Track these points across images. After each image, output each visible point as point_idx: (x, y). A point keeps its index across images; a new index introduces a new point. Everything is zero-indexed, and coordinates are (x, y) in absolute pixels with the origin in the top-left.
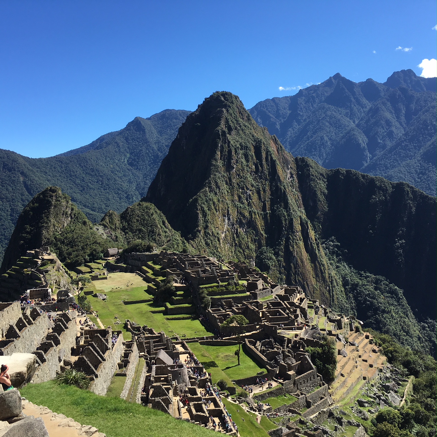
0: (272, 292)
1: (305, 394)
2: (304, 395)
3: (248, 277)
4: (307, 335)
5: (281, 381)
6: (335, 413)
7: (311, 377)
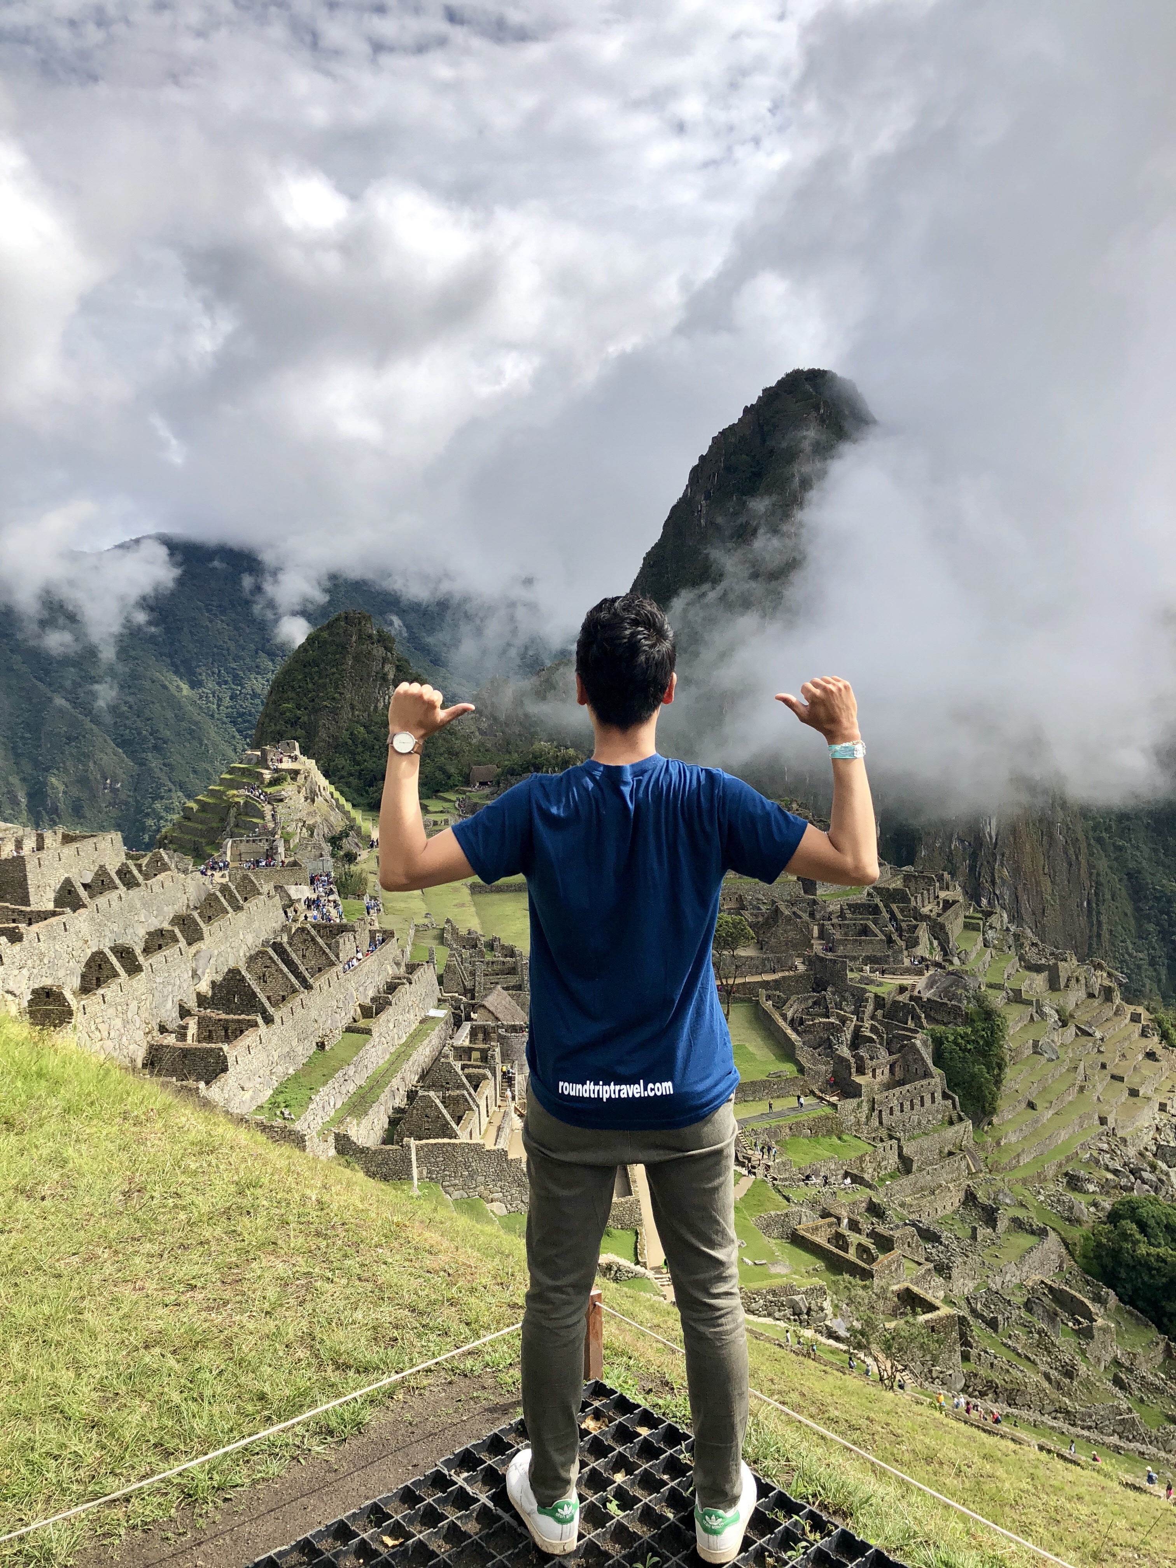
1: (899, 1140)
4: (932, 990)
5: (834, 1099)
6: (980, 1194)
7: (922, 1097)
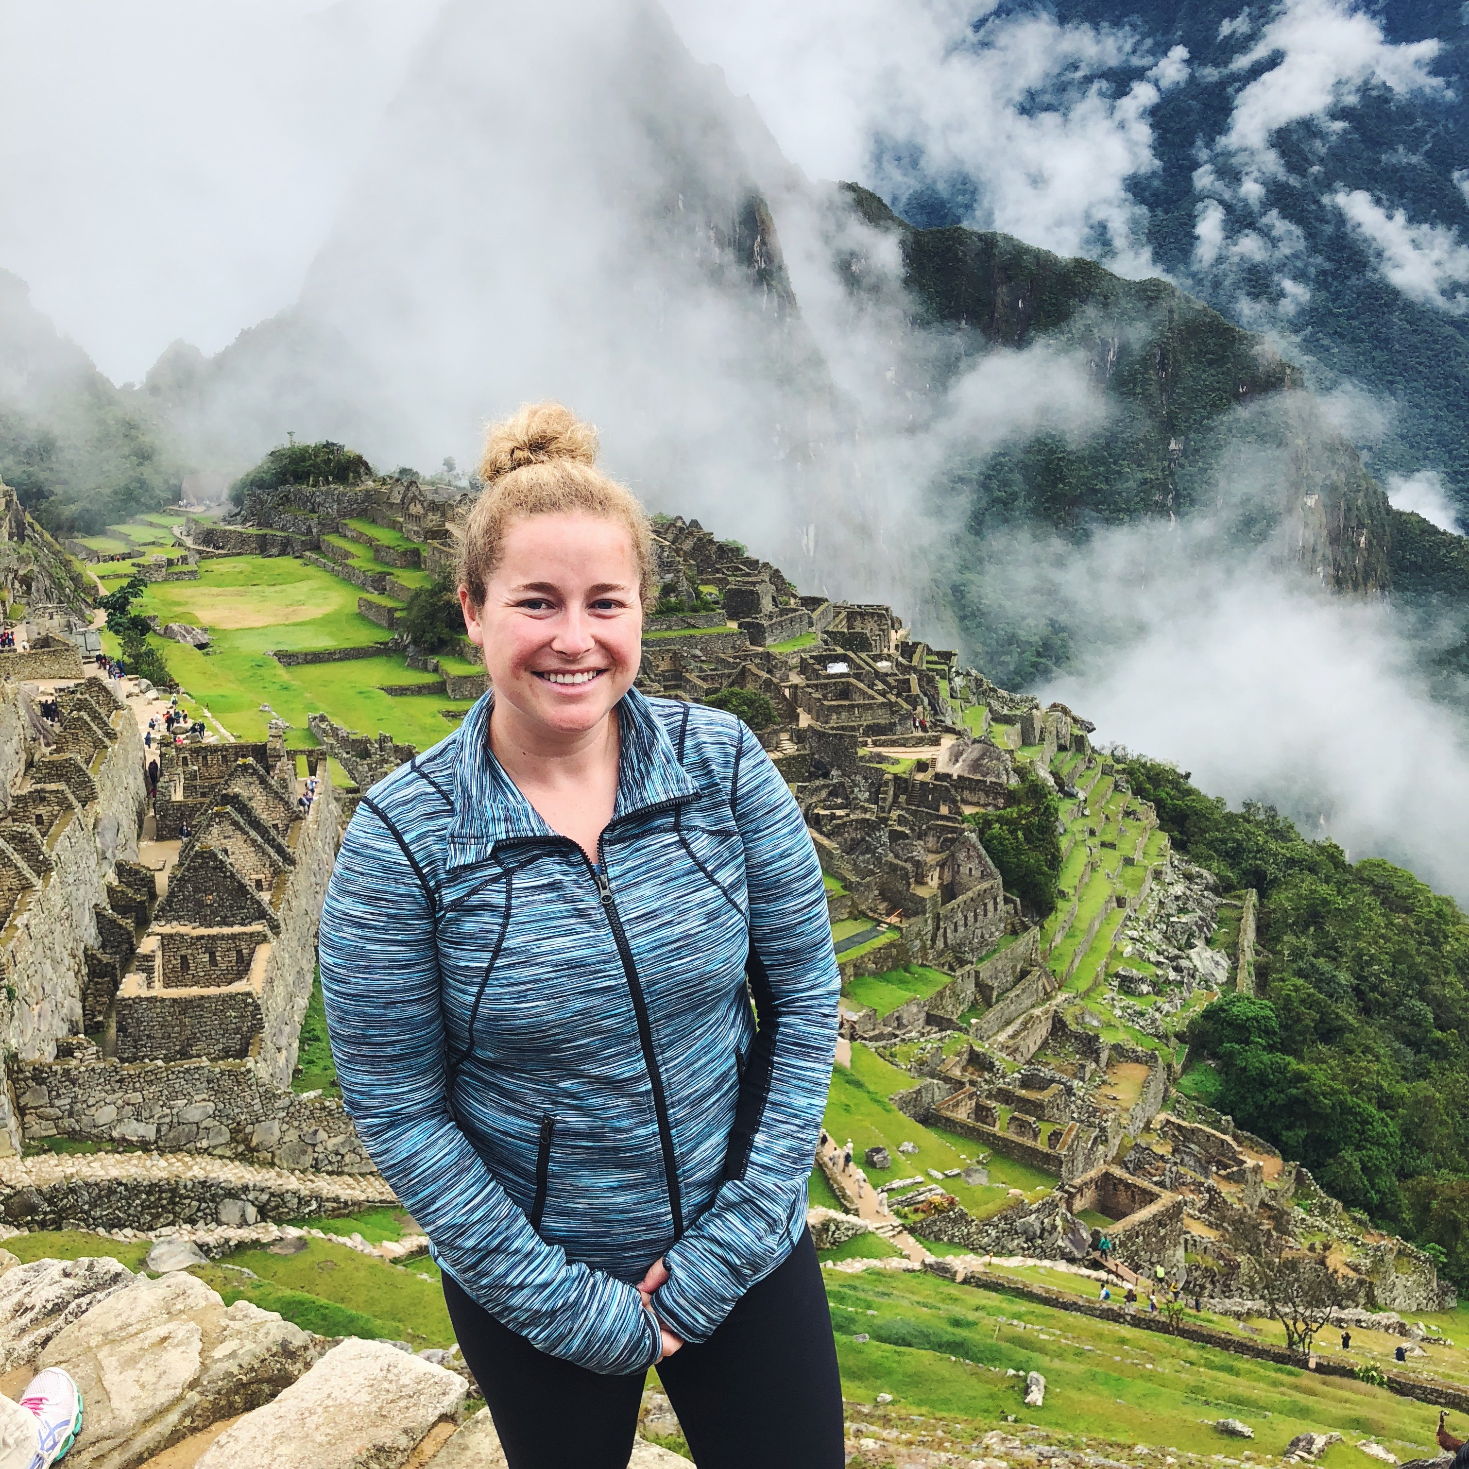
0: (811, 624)
2: (968, 967)
3: (718, 571)
4: (958, 765)
5: (894, 919)
6: (1069, 1019)
7: (985, 905)
